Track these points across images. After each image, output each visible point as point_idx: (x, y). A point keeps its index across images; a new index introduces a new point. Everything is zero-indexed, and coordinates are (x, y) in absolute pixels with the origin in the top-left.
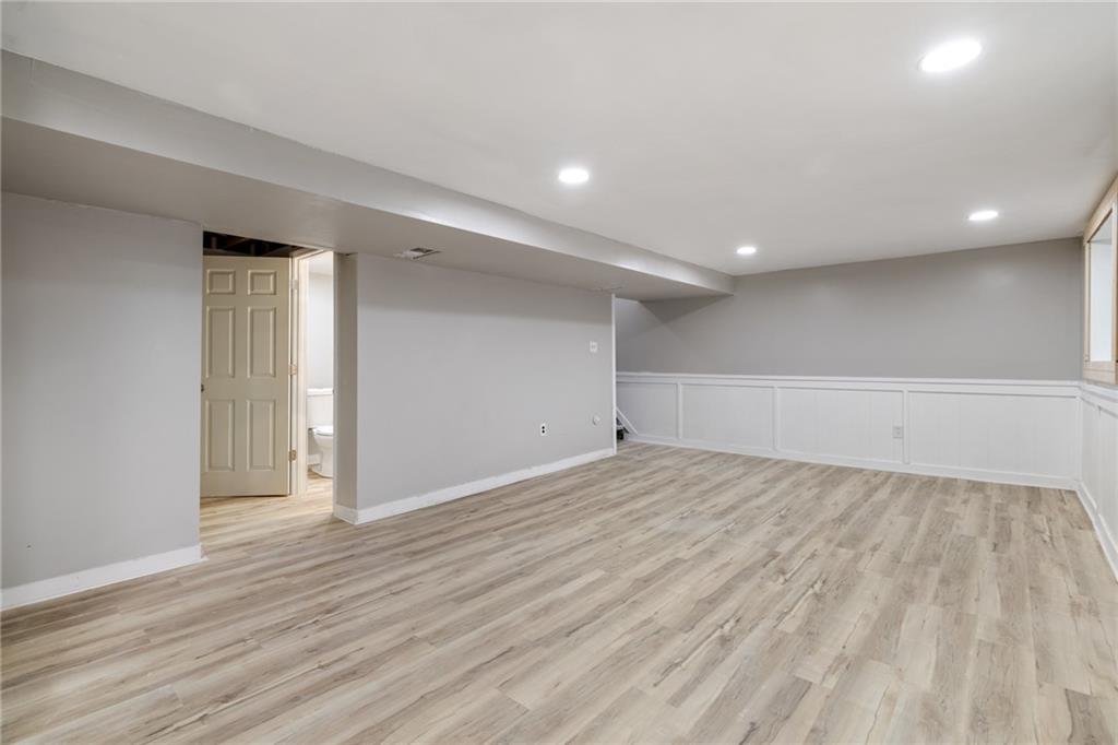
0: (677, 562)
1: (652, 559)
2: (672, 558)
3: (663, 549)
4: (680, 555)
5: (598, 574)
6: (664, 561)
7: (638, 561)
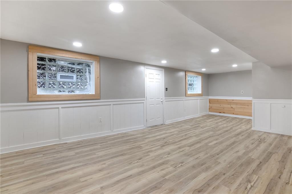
0: (190, 146)
1: (196, 147)
2: (191, 147)
3: (193, 150)
4: (189, 148)
5: (210, 144)
6: (193, 146)
7: (200, 147)
